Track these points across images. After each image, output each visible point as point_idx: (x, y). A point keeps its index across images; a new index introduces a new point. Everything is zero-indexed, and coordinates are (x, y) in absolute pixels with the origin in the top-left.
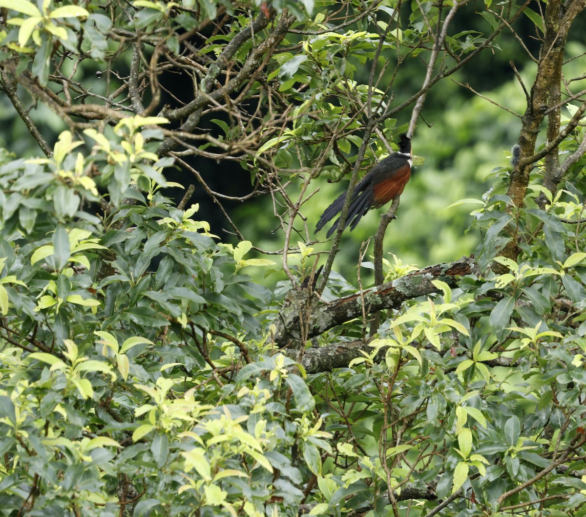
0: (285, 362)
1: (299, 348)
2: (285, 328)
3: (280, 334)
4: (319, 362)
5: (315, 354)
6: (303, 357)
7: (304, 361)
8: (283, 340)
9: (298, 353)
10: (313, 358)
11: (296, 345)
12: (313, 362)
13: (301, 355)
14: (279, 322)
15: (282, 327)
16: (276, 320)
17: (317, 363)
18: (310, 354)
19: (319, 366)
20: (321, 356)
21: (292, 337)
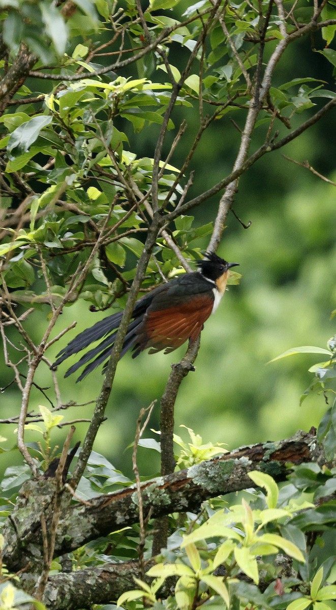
0: (16, 597)
1: (40, 573)
2: (18, 539)
3: (10, 549)
4: (72, 595)
5: (65, 581)
6: (47, 586)
7: (48, 593)
8: (14, 558)
9: (39, 579)
10: (62, 588)
11: (34, 567)
12: (62, 594)
13: (43, 584)
14: (9, 531)
15: (14, 538)
16: (4, 527)
17: (68, 596)
18: (58, 582)
19: (72, 600)
20: (75, 585)
21: (29, 554)
